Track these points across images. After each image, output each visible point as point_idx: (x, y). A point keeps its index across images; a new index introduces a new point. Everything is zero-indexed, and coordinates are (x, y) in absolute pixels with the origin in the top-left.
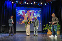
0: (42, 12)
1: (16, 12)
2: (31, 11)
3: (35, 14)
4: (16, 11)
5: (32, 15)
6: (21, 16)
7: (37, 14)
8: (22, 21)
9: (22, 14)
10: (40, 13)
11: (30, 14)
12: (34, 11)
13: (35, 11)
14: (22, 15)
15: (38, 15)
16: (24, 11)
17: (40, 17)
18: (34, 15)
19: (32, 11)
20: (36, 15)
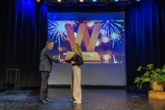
0: (127, 24)
1: (47, 28)
2: (91, 24)
3: (103, 32)
4: (47, 24)
5: (95, 34)
6: (61, 39)
7: (110, 33)
8: (65, 54)
9: (66, 34)
10: (119, 28)
11: (90, 31)
12: (102, 22)
13: (105, 21)
14: (65, 36)
15: (115, 36)
16: (72, 23)
17: (121, 40)
18: (100, 37)
19: (95, 23)
20: (108, 35)
